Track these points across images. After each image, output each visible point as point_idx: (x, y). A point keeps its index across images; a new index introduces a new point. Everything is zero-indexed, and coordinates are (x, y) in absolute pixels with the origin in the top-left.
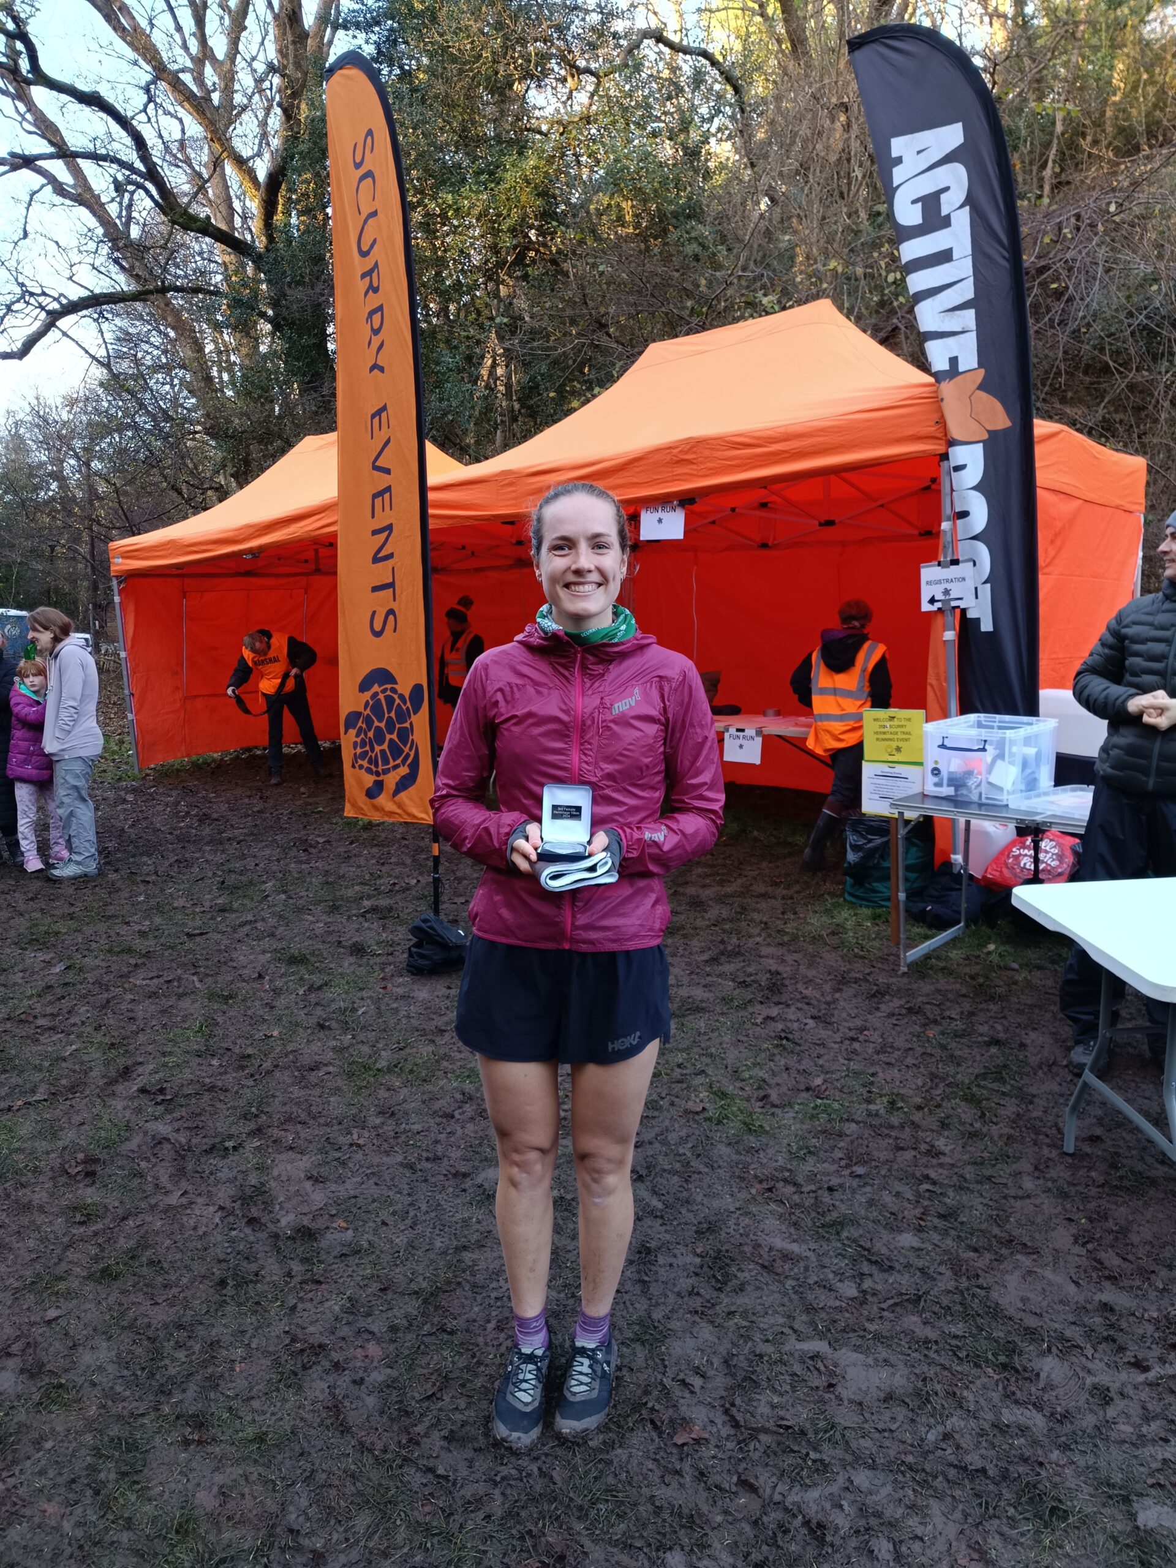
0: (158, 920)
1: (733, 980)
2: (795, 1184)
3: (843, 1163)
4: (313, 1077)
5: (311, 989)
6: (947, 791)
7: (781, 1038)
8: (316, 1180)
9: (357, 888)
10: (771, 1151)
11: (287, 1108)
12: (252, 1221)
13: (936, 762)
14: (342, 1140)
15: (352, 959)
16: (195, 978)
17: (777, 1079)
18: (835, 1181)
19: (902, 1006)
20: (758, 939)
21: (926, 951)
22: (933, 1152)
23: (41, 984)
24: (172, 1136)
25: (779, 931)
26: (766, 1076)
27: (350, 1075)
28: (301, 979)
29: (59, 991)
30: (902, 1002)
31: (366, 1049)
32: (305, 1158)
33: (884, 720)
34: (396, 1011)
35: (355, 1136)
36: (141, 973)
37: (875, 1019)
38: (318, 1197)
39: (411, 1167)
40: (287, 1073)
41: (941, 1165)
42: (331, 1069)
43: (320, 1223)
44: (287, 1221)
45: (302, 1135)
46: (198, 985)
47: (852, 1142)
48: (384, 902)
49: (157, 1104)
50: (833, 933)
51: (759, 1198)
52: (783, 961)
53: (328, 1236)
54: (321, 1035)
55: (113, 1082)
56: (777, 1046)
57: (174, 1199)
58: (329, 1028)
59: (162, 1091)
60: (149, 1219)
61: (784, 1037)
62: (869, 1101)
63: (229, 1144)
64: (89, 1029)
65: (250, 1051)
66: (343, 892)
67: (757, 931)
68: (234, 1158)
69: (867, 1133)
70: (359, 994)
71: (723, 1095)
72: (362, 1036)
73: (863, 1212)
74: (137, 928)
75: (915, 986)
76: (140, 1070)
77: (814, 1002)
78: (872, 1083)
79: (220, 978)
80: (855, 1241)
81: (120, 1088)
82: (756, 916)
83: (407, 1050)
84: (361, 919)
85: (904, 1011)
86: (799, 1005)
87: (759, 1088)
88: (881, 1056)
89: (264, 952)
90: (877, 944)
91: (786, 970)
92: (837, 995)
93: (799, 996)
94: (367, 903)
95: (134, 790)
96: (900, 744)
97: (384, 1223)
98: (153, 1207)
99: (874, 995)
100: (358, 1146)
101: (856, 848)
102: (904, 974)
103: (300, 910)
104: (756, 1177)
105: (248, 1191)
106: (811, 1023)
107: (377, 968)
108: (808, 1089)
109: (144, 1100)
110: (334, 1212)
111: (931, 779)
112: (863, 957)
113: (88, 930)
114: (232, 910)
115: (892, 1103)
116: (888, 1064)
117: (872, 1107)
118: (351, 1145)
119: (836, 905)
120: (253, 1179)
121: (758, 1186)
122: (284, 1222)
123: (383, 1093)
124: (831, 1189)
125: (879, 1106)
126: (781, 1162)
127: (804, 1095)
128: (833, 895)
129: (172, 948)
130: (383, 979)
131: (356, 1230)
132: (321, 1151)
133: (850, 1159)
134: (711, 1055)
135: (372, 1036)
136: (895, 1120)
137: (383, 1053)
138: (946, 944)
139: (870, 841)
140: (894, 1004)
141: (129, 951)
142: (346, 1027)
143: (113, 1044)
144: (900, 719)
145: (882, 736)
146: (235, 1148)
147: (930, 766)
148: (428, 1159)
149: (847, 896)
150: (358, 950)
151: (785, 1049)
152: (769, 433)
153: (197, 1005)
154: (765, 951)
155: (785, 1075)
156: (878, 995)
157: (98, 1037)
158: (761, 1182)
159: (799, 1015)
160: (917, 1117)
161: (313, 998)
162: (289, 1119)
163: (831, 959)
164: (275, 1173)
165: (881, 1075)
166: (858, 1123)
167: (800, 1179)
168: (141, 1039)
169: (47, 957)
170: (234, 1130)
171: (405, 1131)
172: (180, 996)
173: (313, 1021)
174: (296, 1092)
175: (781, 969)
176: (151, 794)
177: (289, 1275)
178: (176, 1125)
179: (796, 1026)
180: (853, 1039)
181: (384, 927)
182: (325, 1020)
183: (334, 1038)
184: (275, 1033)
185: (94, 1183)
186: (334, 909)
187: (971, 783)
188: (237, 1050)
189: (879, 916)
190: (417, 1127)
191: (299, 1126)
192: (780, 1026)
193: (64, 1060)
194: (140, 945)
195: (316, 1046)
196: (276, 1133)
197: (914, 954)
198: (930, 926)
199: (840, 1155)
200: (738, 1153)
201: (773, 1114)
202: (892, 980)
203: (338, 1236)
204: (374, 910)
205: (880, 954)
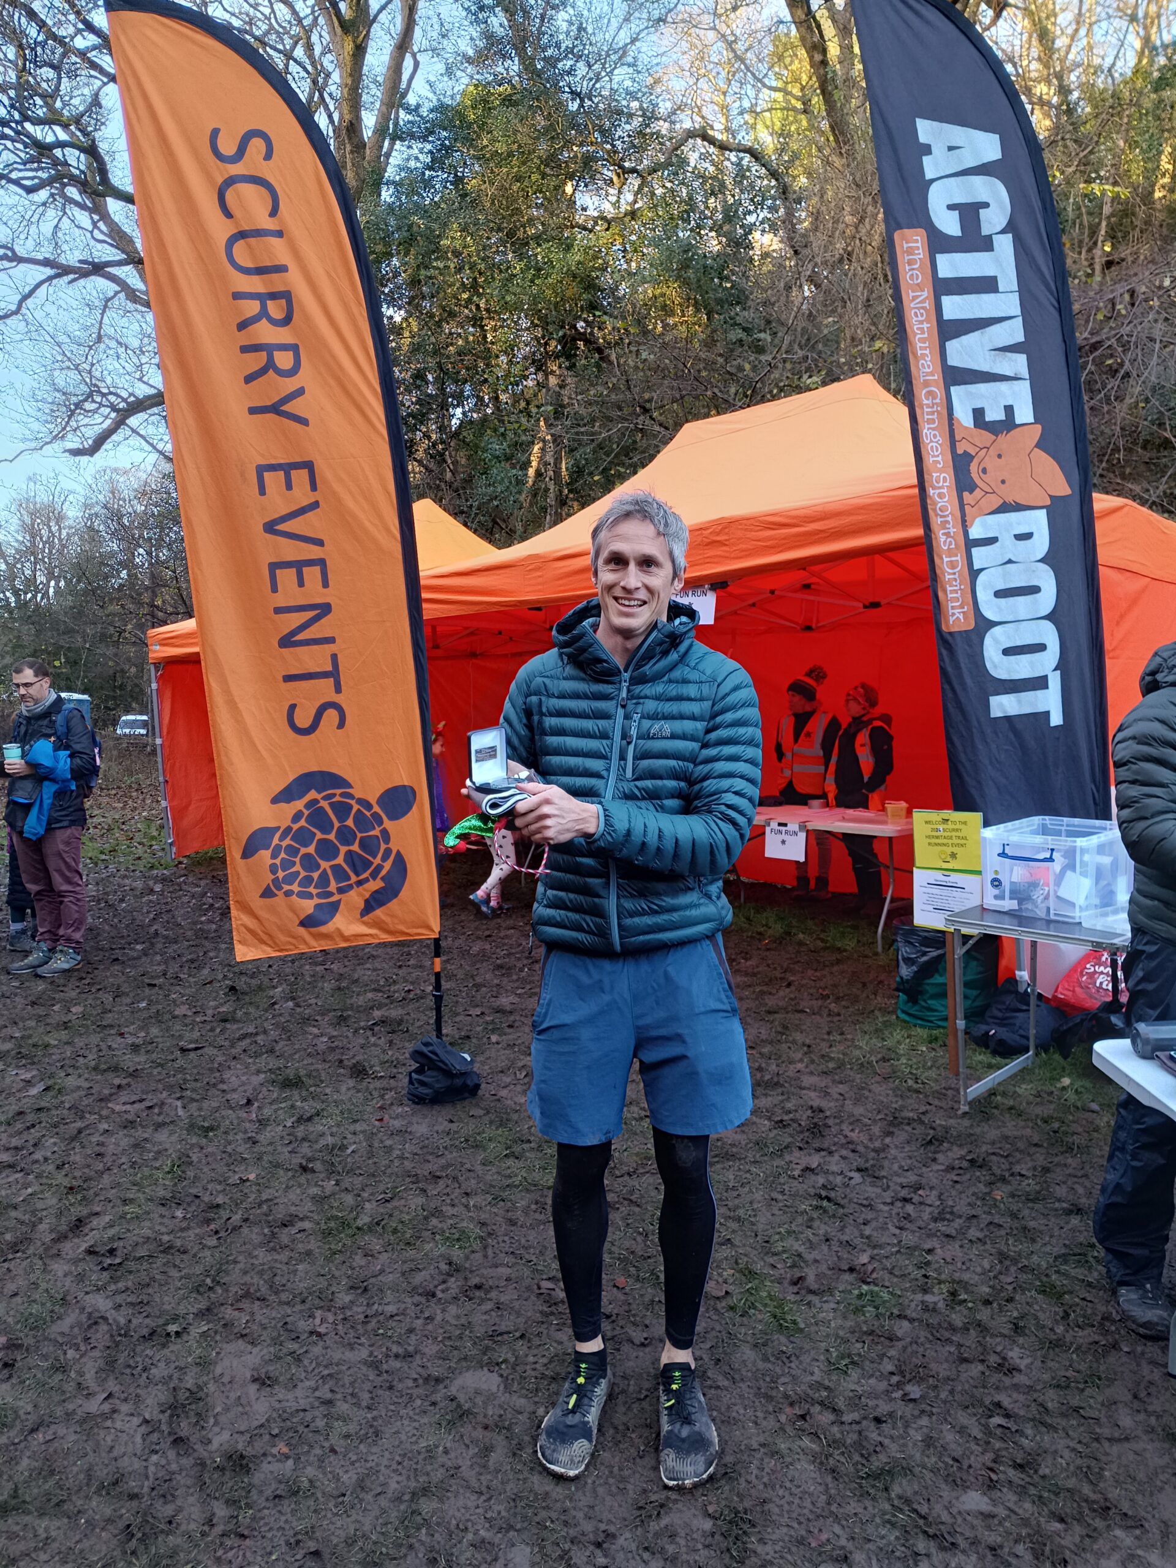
0: (154, 1031)
1: (769, 1119)
2: (834, 1410)
3: (895, 1379)
4: (284, 1235)
5: (300, 1120)
6: (1009, 904)
7: (821, 1197)
8: (263, 1381)
9: (370, 995)
10: (806, 1359)
11: (247, 1278)
12: (178, 1441)
13: (996, 872)
14: (303, 1325)
15: (351, 1083)
16: (179, 1103)
17: (815, 1254)
18: (884, 1408)
19: (962, 1158)
20: (800, 1066)
21: (990, 1086)
22: (1006, 1368)
23: (15, 1108)
24: (111, 1315)
25: (823, 1056)
26: (802, 1249)
27: (327, 1234)
28: (293, 1106)
29: (31, 1118)
30: (963, 1152)
31: (349, 1199)
32: (255, 1350)
33: (937, 823)
34: (389, 1150)
35: (318, 1321)
36: (124, 1096)
37: (932, 1174)
38: (261, 1407)
39: (375, 1365)
40: (256, 1230)
41: (1016, 1387)
42: (306, 1225)
43: (259, 1446)
44: (221, 1439)
45: (258, 1317)
46: (180, 1112)
47: (905, 1348)
48: (395, 1013)
49: (103, 1269)
50: (885, 1060)
51: (789, 1429)
52: (827, 1094)
53: (265, 1467)
54: (302, 1179)
55: (62, 1238)
56: (817, 1207)
57: (94, 1406)
58: (313, 1171)
59: (112, 1252)
60: (61, 1431)
61: (825, 1197)
62: (925, 1291)
63: (173, 1328)
64: (51, 1168)
65: (220, 1200)
66: (354, 999)
67: (799, 1055)
68: (175, 1347)
69: (923, 1334)
70: (352, 1128)
71: (749, 1274)
72: (347, 1182)
73: (918, 1456)
74: (130, 1040)
75: (978, 1130)
76: (95, 1222)
77: (860, 1148)
78: (928, 1263)
79: (206, 1104)
80: (908, 1502)
81: (67, 1247)
82: (798, 1037)
83: (395, 1203)
84: (369, 1033)
85: (965, 1164)
86: (844, 1152)
87: (793, 1266)
88: (939, 1225)
89: (259, 1072)
90: (933, 1073)
91: (830, 1106)
92: (888, 1140)
93: (844, 1141)
94: (377, 1014)
95: (164, 880)
96: (955, 850)
97: (333, 1451)
98: (69, 1415)
99: (930, 1142)
100: (319, 1335)
101: (909, 961)
102: (965, 1113)
103: (306, 1020)
104: (786, 1396)
105: (182, 1396)
106: (856, 1175)
107: (376, 1094)
108: (851, 1270)
109: (91, 1264)
110: (275, 1431)
111: (991, 891)
112: (918, 1092)
113: (79, 1042)
114: (235, 1020)
115: (953, 1294)
116: (948, 1236)
117: (929, 1298)
118: (311, 1333)
119: (887, 1024)
120: (190, 1382)
121: (788, 1410)
122: (215, 1445)
123: (359, 1260)
124: (878, 1420)
125: (937, 1297)
126: (818, 1376)
127: (847, 1277)
128: (885, 1011)
129: (161, 1065)
130: (382, 1108)
131: (297, 1459)
132: (276, 1342)
133: (902, 1373)
134: (738, 1219)
135: (358, 1181)
136: (957, 1318)
137: (367, 1205)
138: (1015, 1075)
139: (924, 954)
140: (954, 1154)
141: (116, 1069)
142: (331, 1170)
143: (71, 1188)
144: (954, 823)
145: (934, 840)
146: (177, 1333)
147: (990, 876)
148: (397, 1356)
149: (899, 1013)
150: (359, 1072)
151: (825, 1211)
152: (805, 512)
153: (174, 1138)
154: (807, 1080)
155: (825, 1248)
156: (934, 1142)
157: (60, 1179)
158: (792, 1404)
159: (843, 1166)
160: (984, 1314)
161: (300, 1131)
162: (247, 1295)
163: (881, 1091)
164: (218, 1370)
165: (939, 1251)
166: (911, 1320)
167: (841, 1403)
168: (106, 1180)
169: (28, 1076)
170: (181, 1310)
171: (377, 1314)
172: (159, 1126)
173: (297, 1160)
174: (262, 1256)
175: (824, 1104)
176: (179, 885)
177: (210, 1522)
178: (119, 1299)
179: (839, 1180)
180: (905, 1200)
181: (391, 1042)
182: (309, 1160)
183: (316, 1185)
184: (252, 1177)
185: (10, 1377)
186: (342, 1020)
187: (1038, 895)
188: (206, 1199)
189: (936, 1039)
190: (391, 1309)
191: (258, 1303)
192: (821, 1180)
193: (15, 1207)
194: (130, 1061)
195: (294, 1195)
196: (228, 1313)
197: (976, 1090)
198: (995, 1053)
199: (890, 1367)
200: (765, 1359)
201: (809, 1304)
202: (952, 1122)
203: (276, 1467)
204: (383, 1022)
205: (936, 1087)
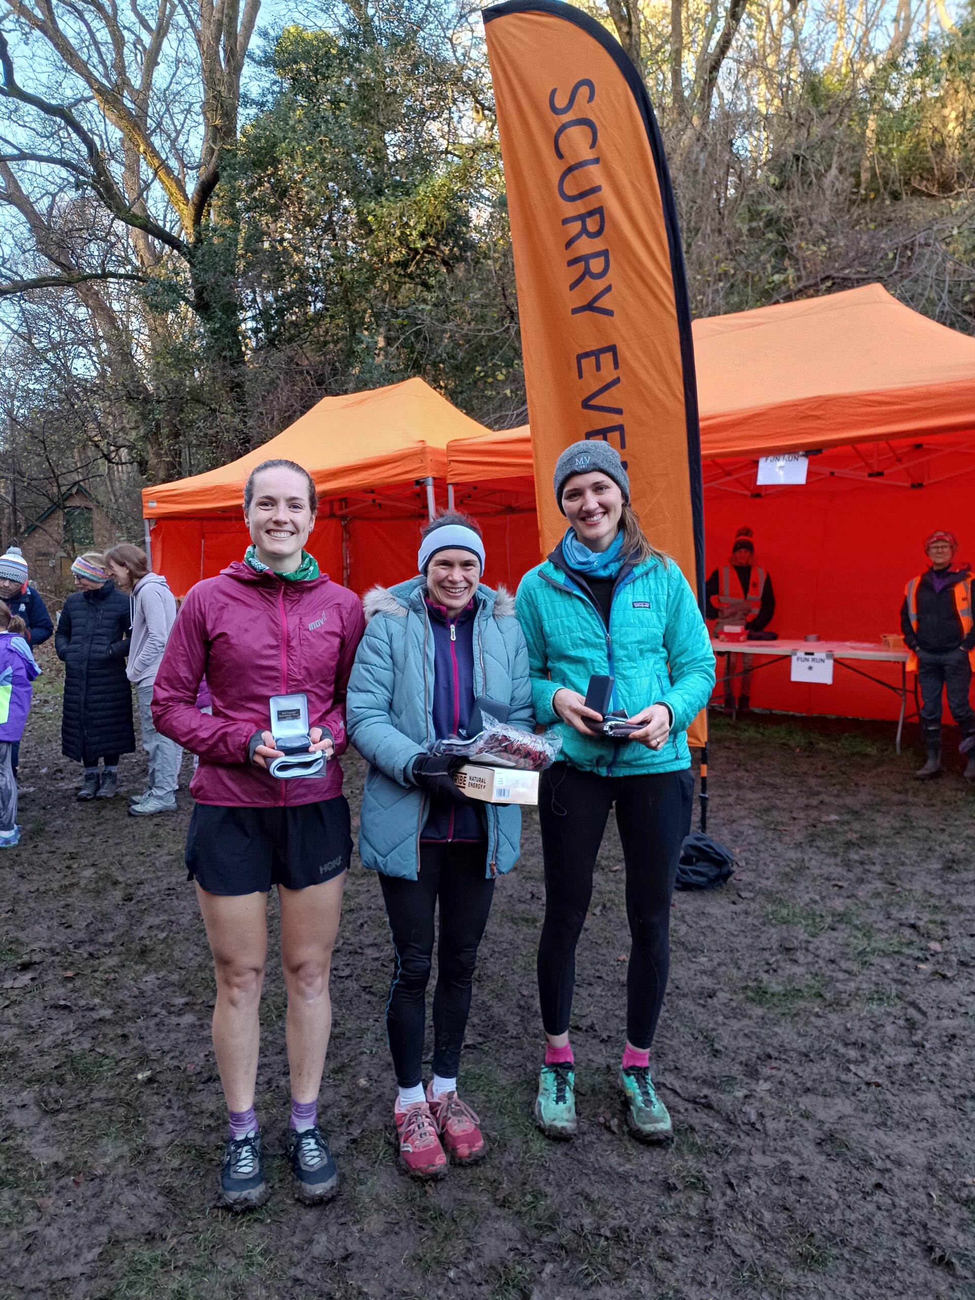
152: (909, 392)
